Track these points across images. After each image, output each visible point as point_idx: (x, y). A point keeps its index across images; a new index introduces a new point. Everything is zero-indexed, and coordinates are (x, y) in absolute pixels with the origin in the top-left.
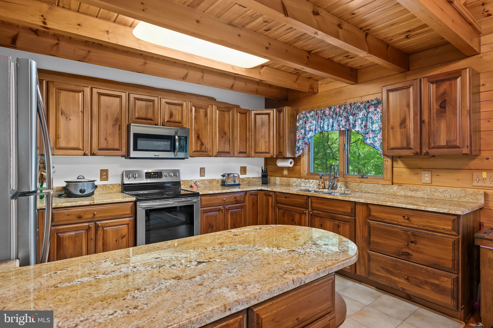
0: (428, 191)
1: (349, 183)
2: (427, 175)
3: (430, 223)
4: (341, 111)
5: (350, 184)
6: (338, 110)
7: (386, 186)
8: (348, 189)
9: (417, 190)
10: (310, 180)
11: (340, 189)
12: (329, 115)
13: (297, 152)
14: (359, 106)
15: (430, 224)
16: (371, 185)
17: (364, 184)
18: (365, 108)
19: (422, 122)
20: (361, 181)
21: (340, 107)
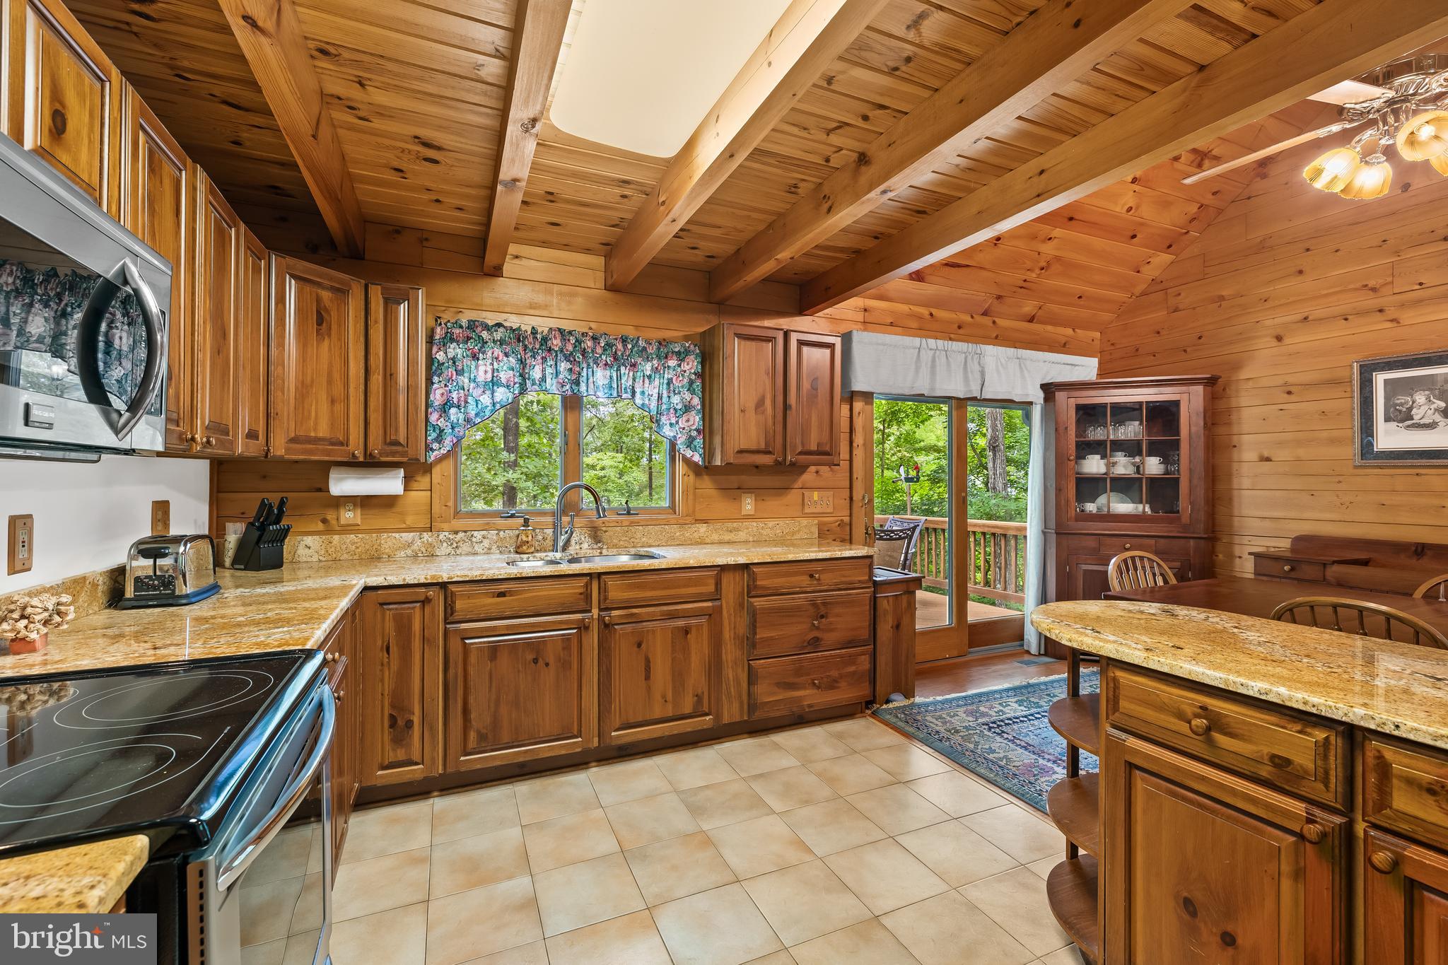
0: (755, 529)
1: (604, 529)
2: (749, 500)
3: (844, 576)
4: (599, 350)
5: (606, 531)
6: (590, 343)
7: (686, 527)
8: (599, 545)
9: (737, 530)
10: (475, 534)
11: (578, 547)
12: (562, 351)
13: (435, 446)
14: (644, 349)
15: (843, 579)
16: (656, 527)
17: (641, 528)
18: (659, 357)
19: (786, 407)
20: (632, 522)
21: (594, 338)
